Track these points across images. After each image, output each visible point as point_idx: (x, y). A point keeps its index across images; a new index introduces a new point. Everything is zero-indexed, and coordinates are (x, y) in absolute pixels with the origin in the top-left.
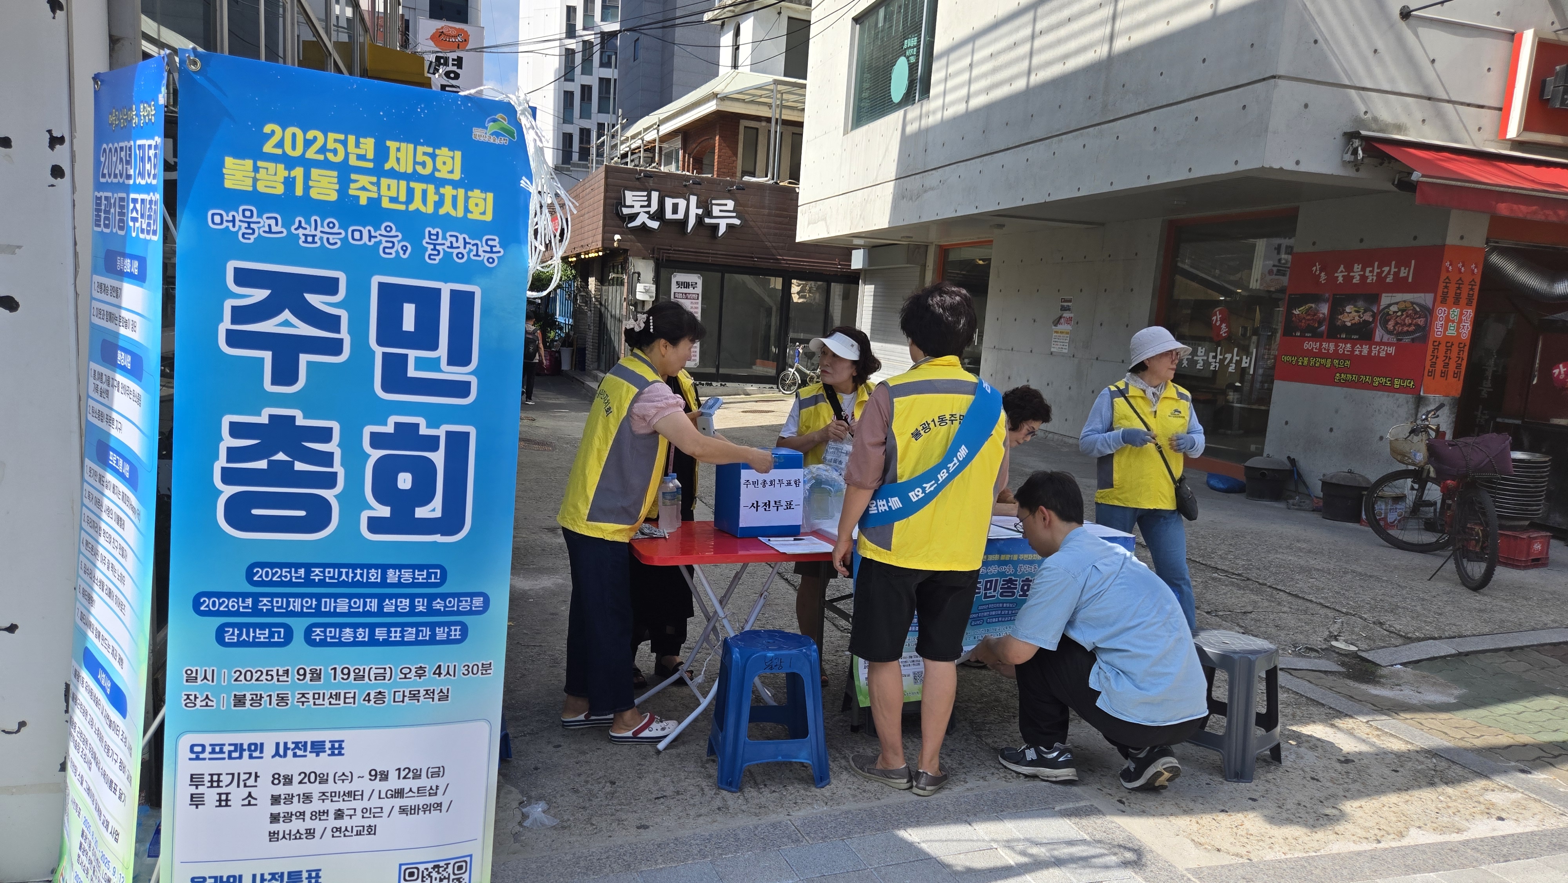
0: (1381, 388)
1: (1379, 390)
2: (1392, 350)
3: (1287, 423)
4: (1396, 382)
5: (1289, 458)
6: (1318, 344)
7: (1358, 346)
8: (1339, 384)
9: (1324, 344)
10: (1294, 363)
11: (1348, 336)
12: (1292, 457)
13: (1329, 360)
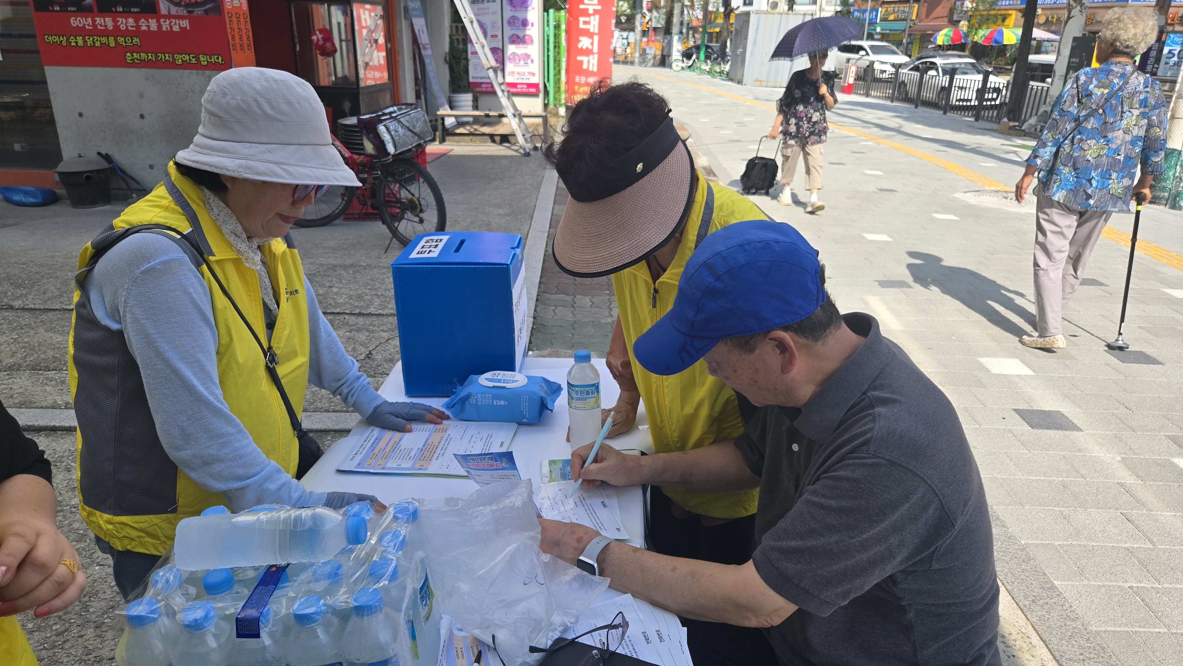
0: (185, 65)
1: (185, 68)
2: (185, 23)
3: (81, 115)
4: (202, 59)
5: (99, 154)
6: (89, 20)
7: (143, 20)
8: (132, 65)
9: (98, 19)
10: (64, 43)
11: (126, 9)
12: (104, 152)
13: (111, 39)
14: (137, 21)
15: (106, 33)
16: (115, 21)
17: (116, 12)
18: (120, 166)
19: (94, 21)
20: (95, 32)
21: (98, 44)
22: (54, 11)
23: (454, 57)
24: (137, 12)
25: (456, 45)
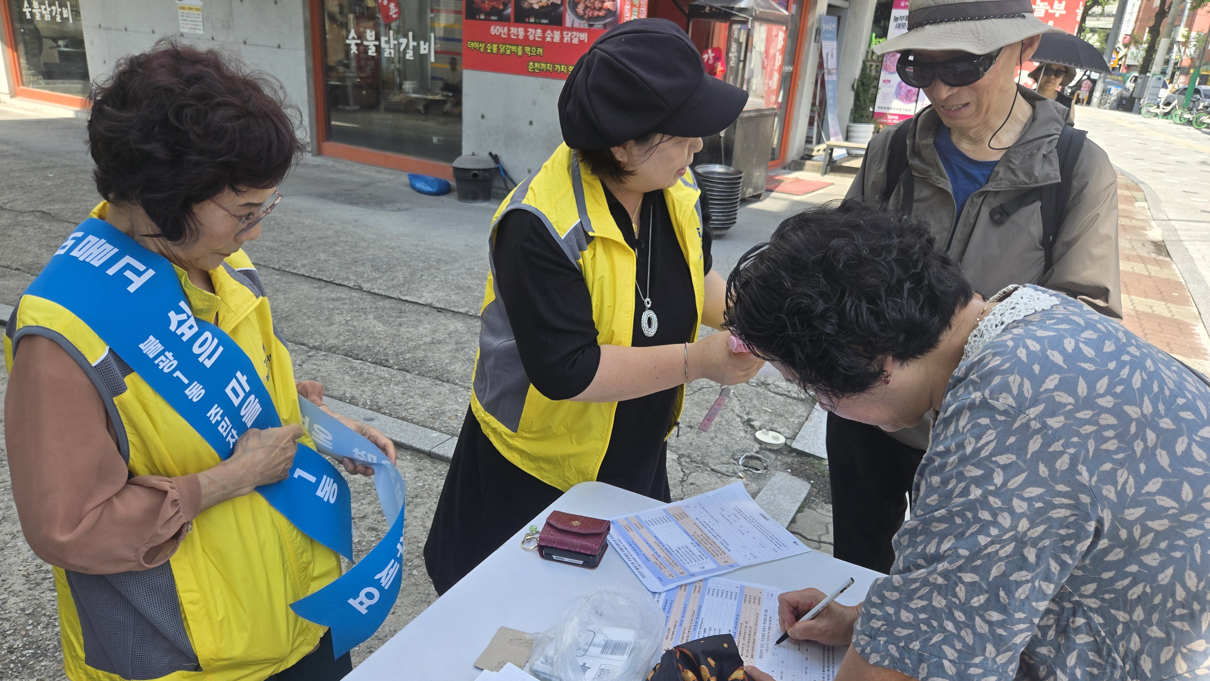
2: (584, 36)
3: (483, 117)
5: (490, 154)
6: (506, 29)
7: (549, 32)
8: (533, 74)
9: (512, 29)
10: (482, 50)
11: (537, 21)
12: (494, 153)
13: (520, 48)
14: (544, 32)
15: (516, 42)
16: (526, 31)
17: (529, 23)
18: (505, 168)
19: (509, 30)
20: (509, 41)
21: (508, 52)
22: (480, 19)
23: (863, 84)
24: (546, 24)
25: (868, 71)
